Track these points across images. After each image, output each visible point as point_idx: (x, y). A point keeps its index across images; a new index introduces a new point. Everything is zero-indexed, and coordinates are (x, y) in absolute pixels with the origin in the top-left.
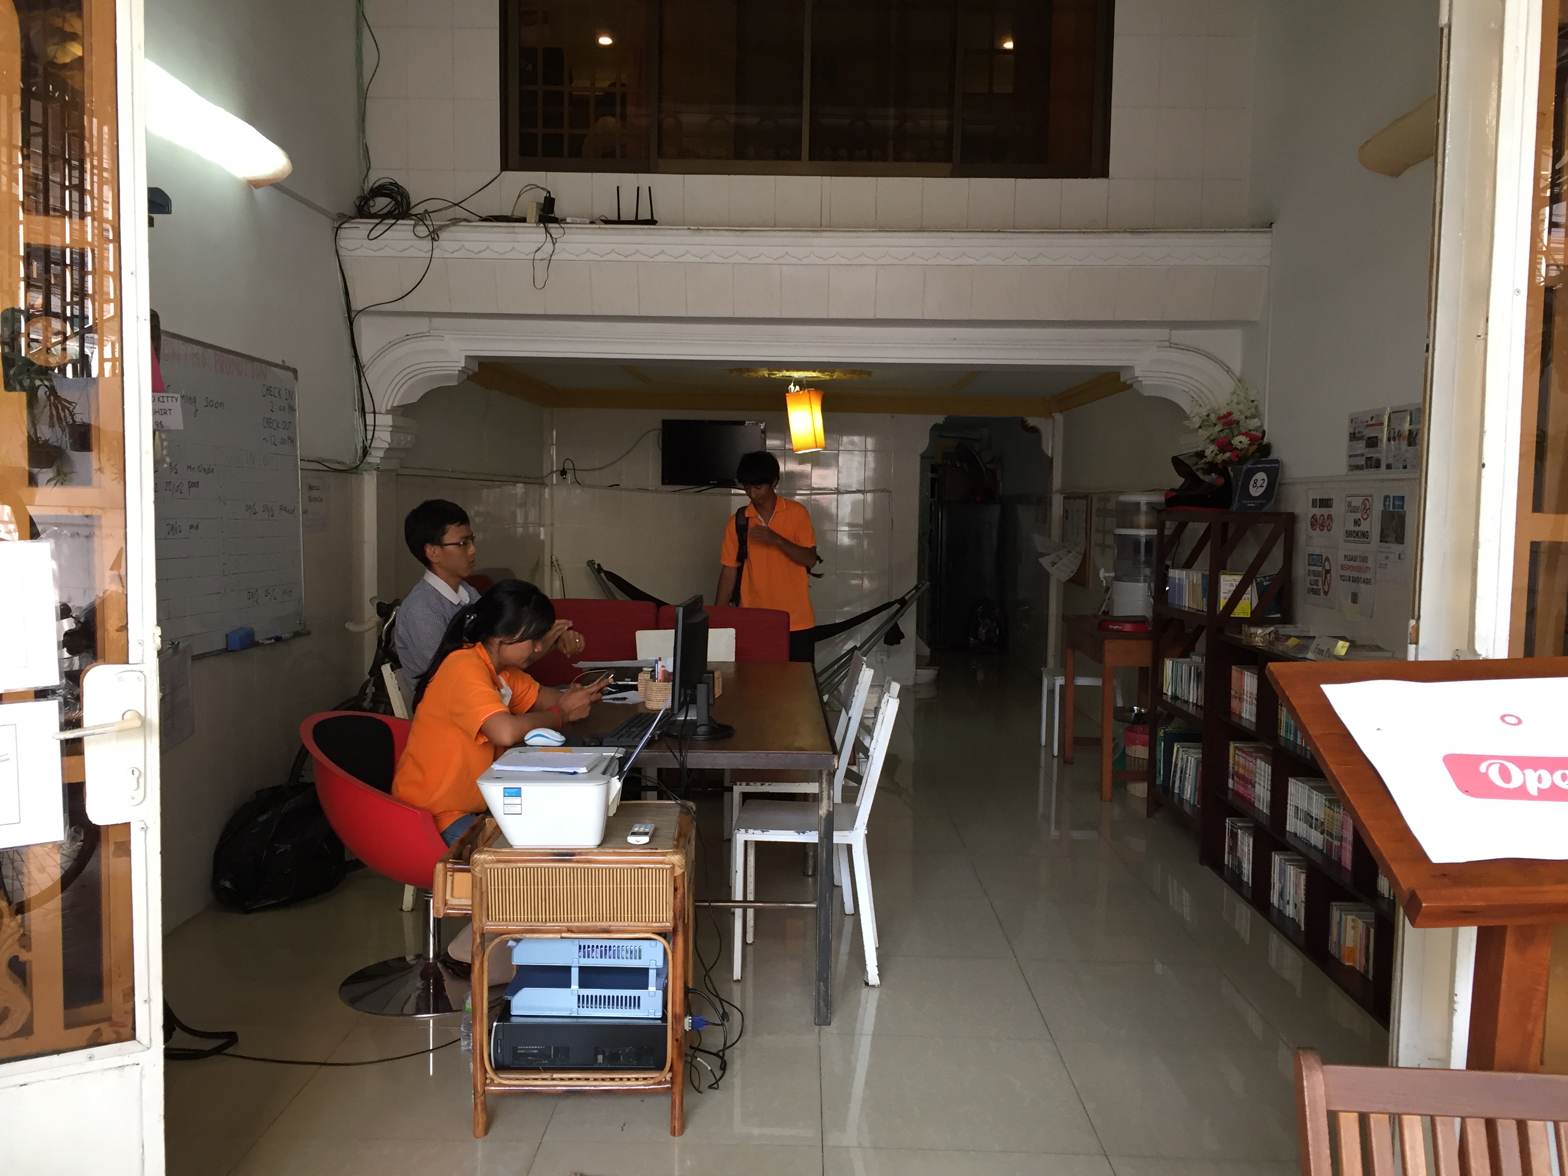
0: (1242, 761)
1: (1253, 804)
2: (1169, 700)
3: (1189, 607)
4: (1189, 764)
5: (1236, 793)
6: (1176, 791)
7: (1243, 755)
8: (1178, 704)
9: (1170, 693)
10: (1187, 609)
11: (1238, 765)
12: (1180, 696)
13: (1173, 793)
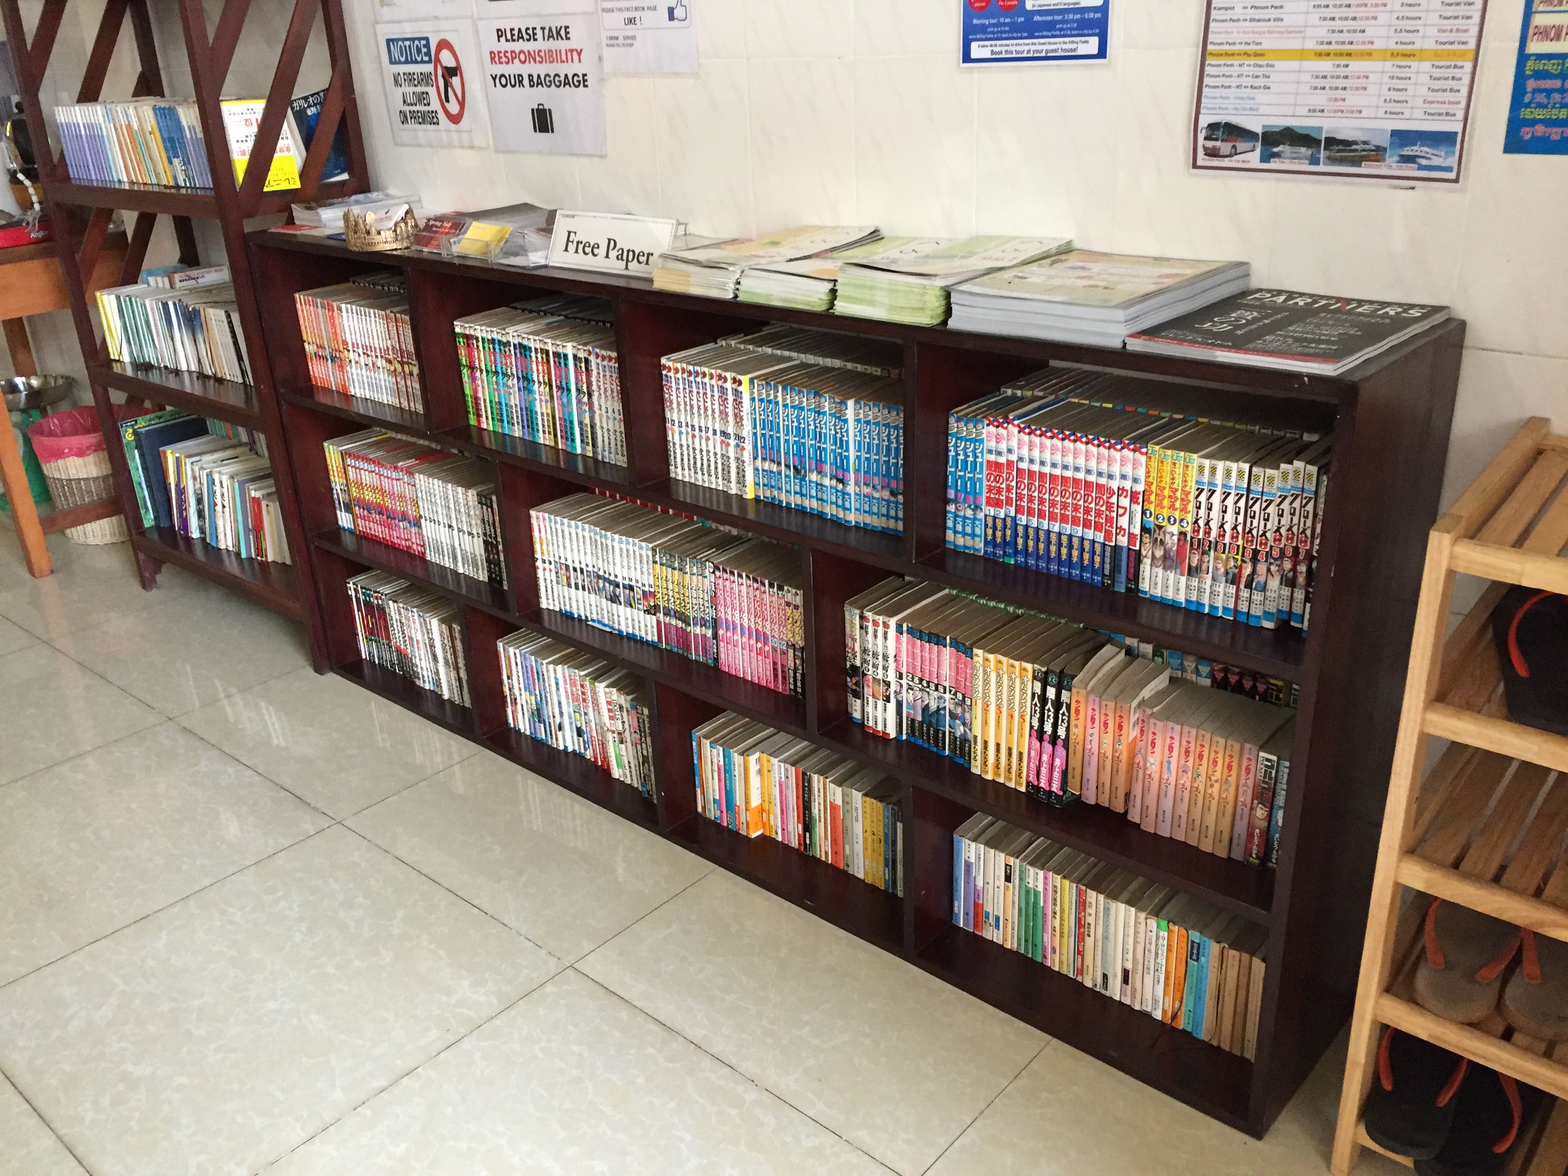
0: (367, 478)
1: (422, 558)
2: (129, 372)
3: (132, 183)
4: (217, 488)
5: (363, 538)
6: (195, 534)
7: (372, 467)
8: (154, 378)
9: (126, 359)
10: (127, 187)
11: (360, 485)
12: (153, 362)
13: (188, 539)
